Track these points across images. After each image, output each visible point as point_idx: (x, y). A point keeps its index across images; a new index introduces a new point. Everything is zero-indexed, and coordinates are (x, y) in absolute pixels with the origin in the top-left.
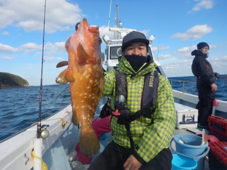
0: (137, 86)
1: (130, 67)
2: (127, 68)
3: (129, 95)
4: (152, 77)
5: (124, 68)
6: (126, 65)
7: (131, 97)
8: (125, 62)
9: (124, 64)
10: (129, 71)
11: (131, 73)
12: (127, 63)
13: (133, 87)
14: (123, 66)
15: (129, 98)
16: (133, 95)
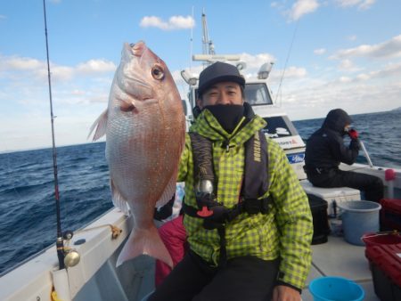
0: (235, 163)
1: (219, 128)
2: (214, 129)
3: (221, 179)
4: (257, 143)
5: (208, 130)
6: (212, 125)
7: (225, 182)
8: (209, 119)
9: (208, 123)
10: (217, 134)
11: (222, 138)
12: (213, 121)
13: (229, 165)
14: (207, 126)
15: (220, 186)
16: (228, 179)
